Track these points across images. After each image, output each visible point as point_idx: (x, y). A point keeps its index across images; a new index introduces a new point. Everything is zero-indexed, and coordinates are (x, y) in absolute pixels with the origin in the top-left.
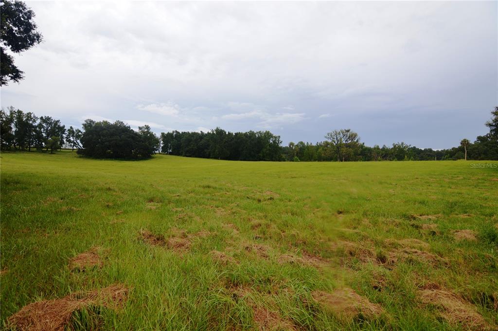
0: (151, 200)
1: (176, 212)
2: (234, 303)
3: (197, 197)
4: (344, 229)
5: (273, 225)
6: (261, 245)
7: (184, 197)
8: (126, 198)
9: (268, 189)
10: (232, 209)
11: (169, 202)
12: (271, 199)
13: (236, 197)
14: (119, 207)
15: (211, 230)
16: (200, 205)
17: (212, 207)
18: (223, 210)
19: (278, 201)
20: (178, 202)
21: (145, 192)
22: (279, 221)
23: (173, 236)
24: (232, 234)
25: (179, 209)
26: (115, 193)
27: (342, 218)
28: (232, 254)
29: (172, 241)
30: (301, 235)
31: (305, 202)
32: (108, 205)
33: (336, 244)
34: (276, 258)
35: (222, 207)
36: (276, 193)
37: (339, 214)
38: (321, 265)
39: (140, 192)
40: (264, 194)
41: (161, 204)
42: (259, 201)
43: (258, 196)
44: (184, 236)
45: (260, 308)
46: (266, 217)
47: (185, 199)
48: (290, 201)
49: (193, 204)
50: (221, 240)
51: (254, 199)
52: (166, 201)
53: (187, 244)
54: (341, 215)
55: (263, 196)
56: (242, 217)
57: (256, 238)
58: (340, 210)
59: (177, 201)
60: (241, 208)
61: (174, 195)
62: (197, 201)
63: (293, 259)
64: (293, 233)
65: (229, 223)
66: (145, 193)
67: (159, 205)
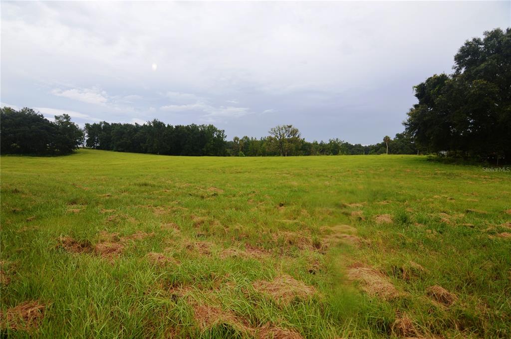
0: (74, 202)
1: (106, 214)
2: (173, 304)
3: (131, 196)
4: (284, 221)
5: (217, 222)
6: (203, 242)
7: (116, 197)
8: (39, 200)
9: (211, 185)
10: (173, 207)
11: (97, 203)
12: (215, 195)
13: (177, 195)
14: (30, 212)
15: (148, 230)
16: (135, 205)
17: (149, 207)
18: (162, 209)
19: (222, 197)
20: (108, 203)
21: (65, 193)
22: (222, 217)
23: (102, 241)
24: (172, 233)
25: (111, 211)
26: (23, 196)
27: (283, 210)
28: (171, 254)
29: (101, 246)
30: (244, 229)
31: (250, 196)
32: (15, 210)
33: (277, 235)
34: (218, 253)
35: (161, 206)
36: (221, 189)
37: (281, 206)
38: (263, 256)
39: (59, 193)
40: (207, 190)
41: (86, 206)
42: (202, 197)
43: (200, 193)
44: (116, 240)
45: (201, 306)
46: (209, 213)
47: (116, 200)
48: (234, 196)
49: (127, 204)
50: (159, 240)
51: (197, 196)
52: (93, 203)
53: (119, 249)
54: (282, 207)
55: (206, 192)
56: (183, 215)
57: (198, 236)
58: (282, 203)
59: (107, 201)
60: (182, 206)
61: (104, 195)
62: (131, 201)
63: (235, 254)
64: (237, 227)
65: (169, 222)
66: (64, 195)
67: (84, 207)
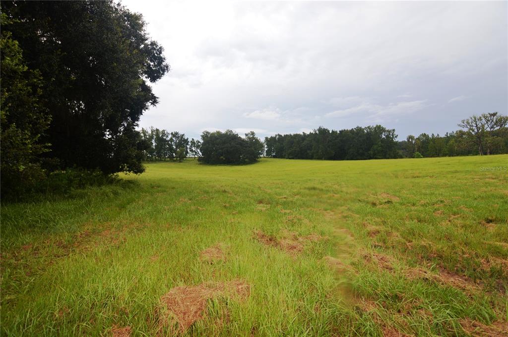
0: (261, 202)
1: (285, 214)
2: (357, 316)
3: (304, 199)
4: (498, 243)
5: (395, 233)
6: (382, 255)
7: (291, 199)
8: (239, 199)
9: (383, 191)
10: (342, 212)
11: (277, 204)
12: (389, 202)
13: (345, 200)
14: (234, 208)
15: (322, 233)
16: (308, 207)
17: (320, 210)
18: (332, 213)
19: (398, 206)
20: (285, 204)
21: (254, 194)
22: (402, 229)
23: (285, 238)
24: (346, 240)
25: (288, 211)
26: (229, 195)
27: (492, 228)
28: (348, 262)
29: (283, 242)
30: (434, 247)
31: (436, 206)
32: (225, 206)
33: (488, 262)
34: (402, 271)
35: (331, 210)
36: (395, 196)
37: (488, 223)
38: (469, 287)
39: (250, 194)
40: (379, 197)
41: (270, 205)
42: (374, 204)
43: (372, 199)
44: (296, 239)
45: (389, 328)
46: (384, 223)
47: (292, 201)
48: (414, 205)
49: (300, 206)
50: (335, 245)
51: (368, 203)
52: (274, 203)
53: (298, 247)
54: (491, 224)
55: (378, 199)
56: (355, 222)
57: (375, 247)
58: (490, 218)
59: (285, 202)
60: (353, 212)
61: (281, 197)
62: (304, 204)
63: (427, 276)
64: (423, 243)
65: (341, 228)
66: (254, 195)
67: (269, 206)
